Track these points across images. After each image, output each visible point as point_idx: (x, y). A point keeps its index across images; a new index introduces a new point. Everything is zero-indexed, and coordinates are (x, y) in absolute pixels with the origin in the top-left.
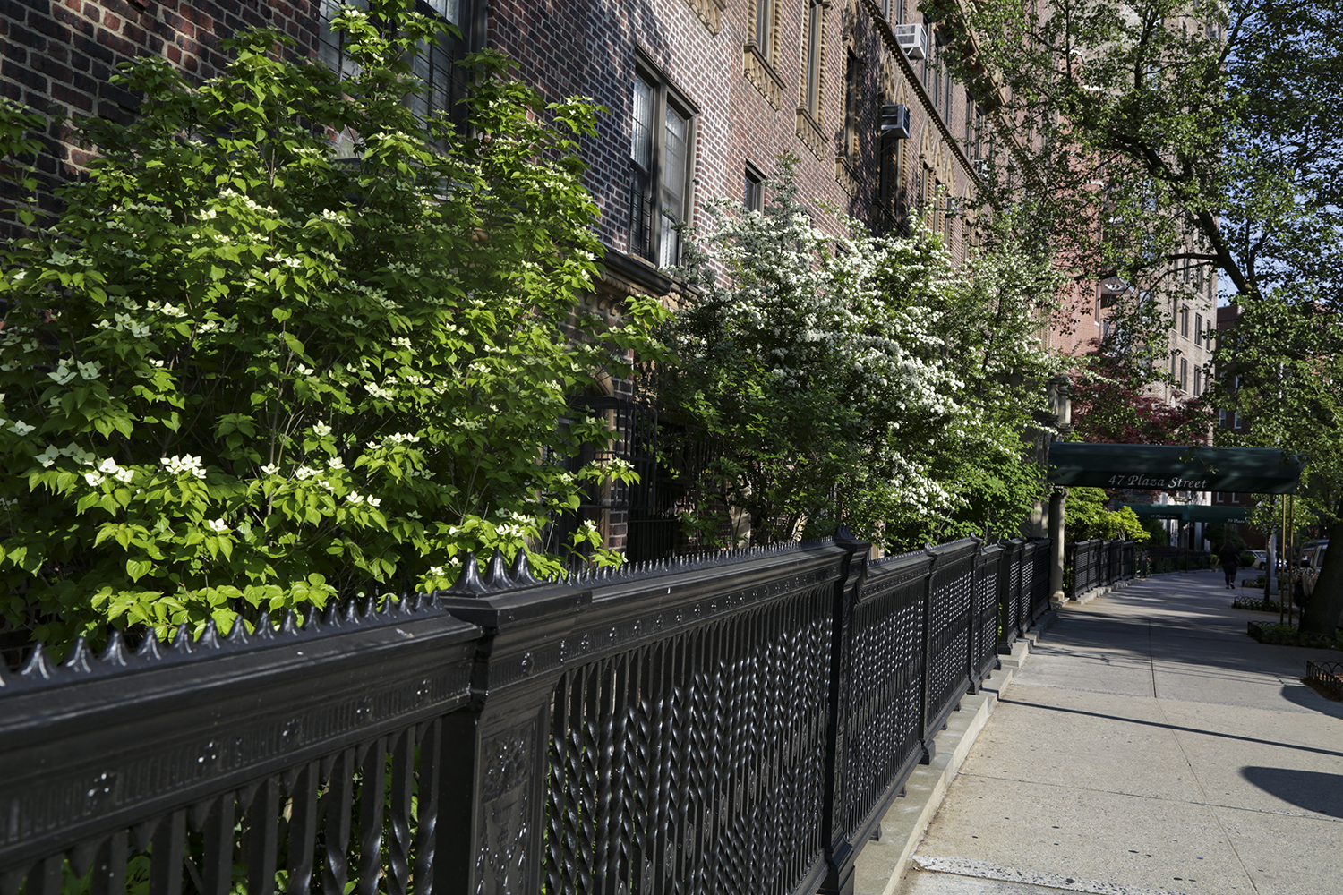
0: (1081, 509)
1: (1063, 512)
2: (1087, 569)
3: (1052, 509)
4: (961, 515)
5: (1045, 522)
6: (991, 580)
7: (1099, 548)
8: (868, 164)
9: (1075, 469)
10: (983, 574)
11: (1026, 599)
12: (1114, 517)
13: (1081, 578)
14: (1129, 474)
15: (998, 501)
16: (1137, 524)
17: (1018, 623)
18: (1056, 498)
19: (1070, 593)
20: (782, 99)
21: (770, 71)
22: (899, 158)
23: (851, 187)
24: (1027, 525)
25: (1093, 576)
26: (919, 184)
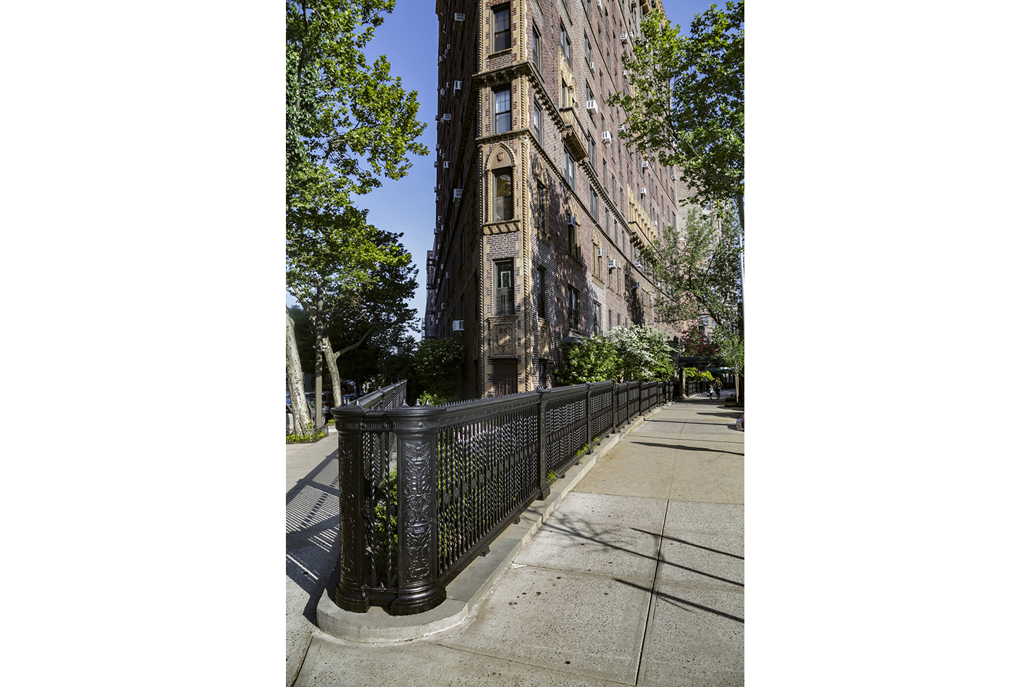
0: (689, 373)
1: (684, 374)
2: (692, 388)
3: (680, 373)
4: (656, 377)
5: (678, 377)
6: (661, 389)
7: (696, 383)
8: (630, 297)
9: (684, 363)
10: (659, 387)
11: (672, 394)
12: (704, 374)
13: (690, 391)
14: (698, 364)
15: (664, 373)
16: (711, 376)
17: (669, 399)
18: (682, 370)
19: (687, 395)
20: (614, 294)
21: (612, 290)
22: (637, 292)
23: (627, 304)
24: (672, 378)
25: (694, 390)
26: (642, 295)
